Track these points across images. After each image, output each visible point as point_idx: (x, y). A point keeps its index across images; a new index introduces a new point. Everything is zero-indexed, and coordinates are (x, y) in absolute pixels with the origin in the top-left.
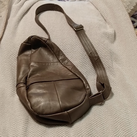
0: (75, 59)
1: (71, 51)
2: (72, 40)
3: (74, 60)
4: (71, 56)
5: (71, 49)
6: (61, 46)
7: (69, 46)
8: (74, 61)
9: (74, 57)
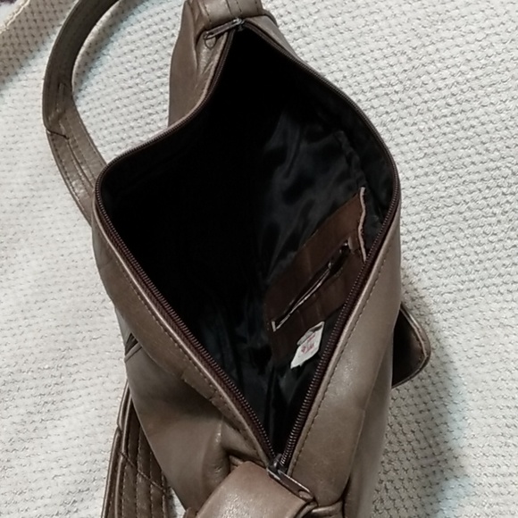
0: (438, 168)
1: (445, 111)
2: (484, 43)
3: (435, 173)
4: (433, 141)
5: (451, 101)
6: (403, 59)
7: (446, 73)
8: (433, 178)
9: (441, 157)
